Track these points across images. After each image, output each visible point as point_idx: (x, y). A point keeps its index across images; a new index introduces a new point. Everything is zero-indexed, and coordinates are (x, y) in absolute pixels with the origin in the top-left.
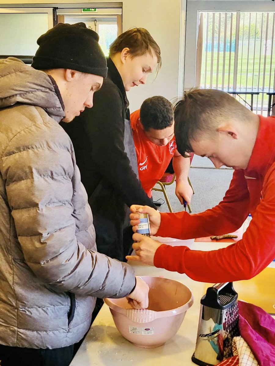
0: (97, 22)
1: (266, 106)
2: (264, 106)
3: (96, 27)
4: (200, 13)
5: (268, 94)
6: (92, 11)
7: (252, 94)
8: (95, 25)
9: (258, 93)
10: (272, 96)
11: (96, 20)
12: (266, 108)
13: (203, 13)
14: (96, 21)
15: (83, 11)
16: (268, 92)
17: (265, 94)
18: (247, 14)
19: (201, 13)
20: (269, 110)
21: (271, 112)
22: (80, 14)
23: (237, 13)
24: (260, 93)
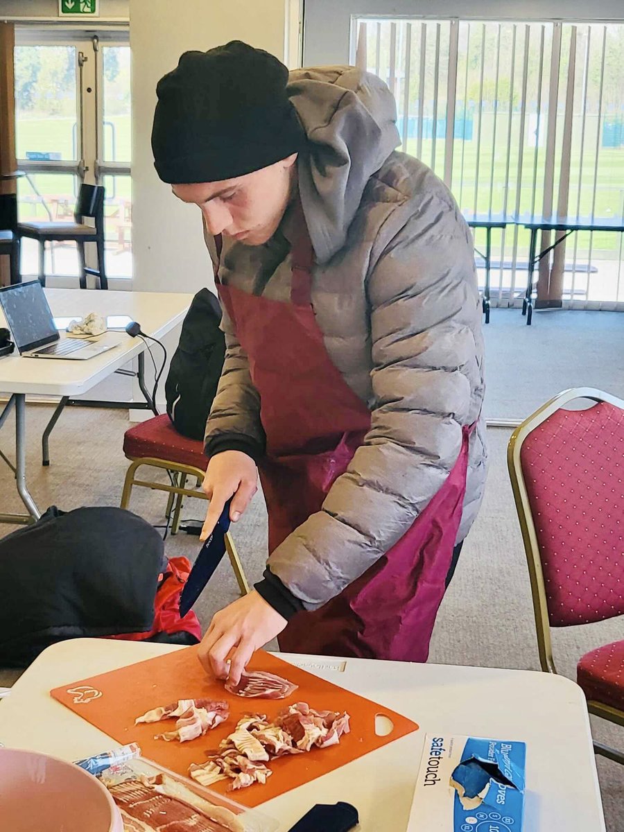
0: (99, 43)
1: (524, 258)
2: (519, 260)
3: (98, 53)
4: (360, 21)
5: (527, 226)
6: (84, 12)
7: (489, 226)
8: (95, 50)
9: (503, 225)
10: (539, 232)
11: (96, 37)
12: (523, 264)
13: (366, 24)
14: (96, 41)
15: (63, 11)
16: (529, 223)
17: (521, 228)
18: (476, 26)
19: (361, 23)
20: (531, 269)
21: (536, 274)
22: (55, 19)
23: (451, 23)
24: (507, 225)
